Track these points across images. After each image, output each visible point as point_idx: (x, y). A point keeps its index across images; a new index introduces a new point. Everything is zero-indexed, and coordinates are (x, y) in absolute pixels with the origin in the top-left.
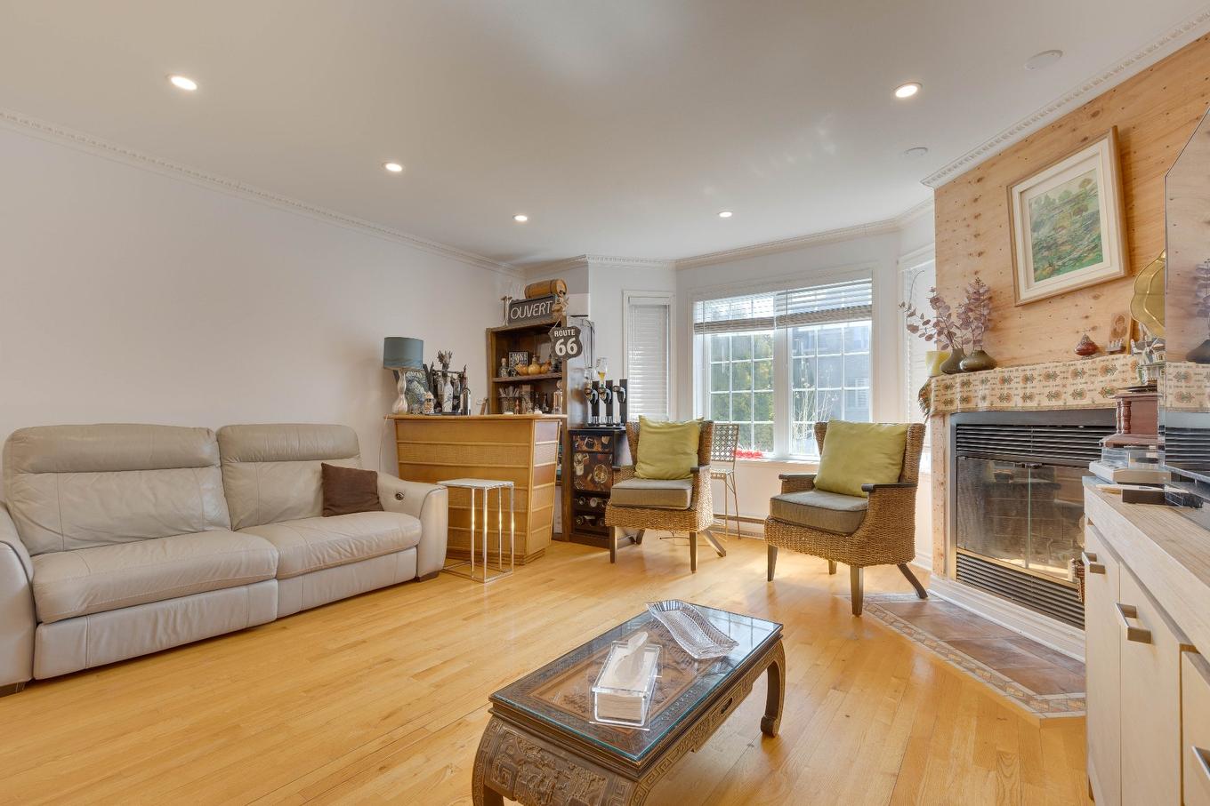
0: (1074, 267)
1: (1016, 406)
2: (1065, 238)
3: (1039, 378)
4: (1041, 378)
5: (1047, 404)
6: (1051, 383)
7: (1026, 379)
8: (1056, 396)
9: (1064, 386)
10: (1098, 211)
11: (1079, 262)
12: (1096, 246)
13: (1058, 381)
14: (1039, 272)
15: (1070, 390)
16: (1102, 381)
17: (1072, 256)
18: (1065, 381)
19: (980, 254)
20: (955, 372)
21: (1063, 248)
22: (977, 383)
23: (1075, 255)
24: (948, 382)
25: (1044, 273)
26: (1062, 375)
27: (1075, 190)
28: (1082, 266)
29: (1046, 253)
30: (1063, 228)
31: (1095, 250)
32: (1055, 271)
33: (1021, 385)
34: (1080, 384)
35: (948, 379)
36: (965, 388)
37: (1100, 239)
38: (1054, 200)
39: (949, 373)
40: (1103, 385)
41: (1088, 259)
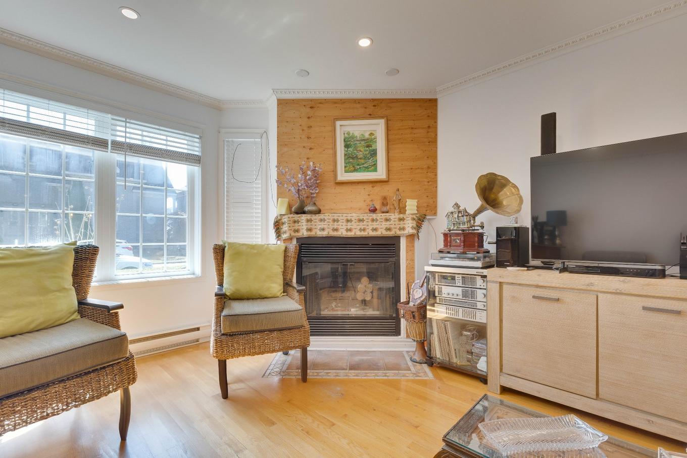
0: (364, 171)
1: (342, 234)
2: (361, 156)
3: (355, 221)
4: (356, 221)
5: (359, 234)
6: (361, 223)
7: (348, 221)
8: (364, 230)
9: (368, 225)
10: (376, 150)
11: (367, 169)
12: (375, 164)
13: (365, 223)
14: (347, 168)
15: (370, 227)
16: (385, 225)
17: (364, 166)
18: (368, 223)
19: (310, 149)
20: (301, 213)
21: (360, 160)
22: (317, 221)
23: (366, 165)
24: (296, 219)
25: (350, 170)
26: (366, 220)
27: (367, 136)
28: (368, 171)
29: (351, 160)
30: (361, 151)
31: (374, 167)
32: (355, 170)
33: (345, 224)
34: (375, 225)
35: (296, 217)
36: (309, 223)
37: (377, 162)
38: (357, 136)
39: (297, 213)
40: (386, 226)
41: (371, 169)
